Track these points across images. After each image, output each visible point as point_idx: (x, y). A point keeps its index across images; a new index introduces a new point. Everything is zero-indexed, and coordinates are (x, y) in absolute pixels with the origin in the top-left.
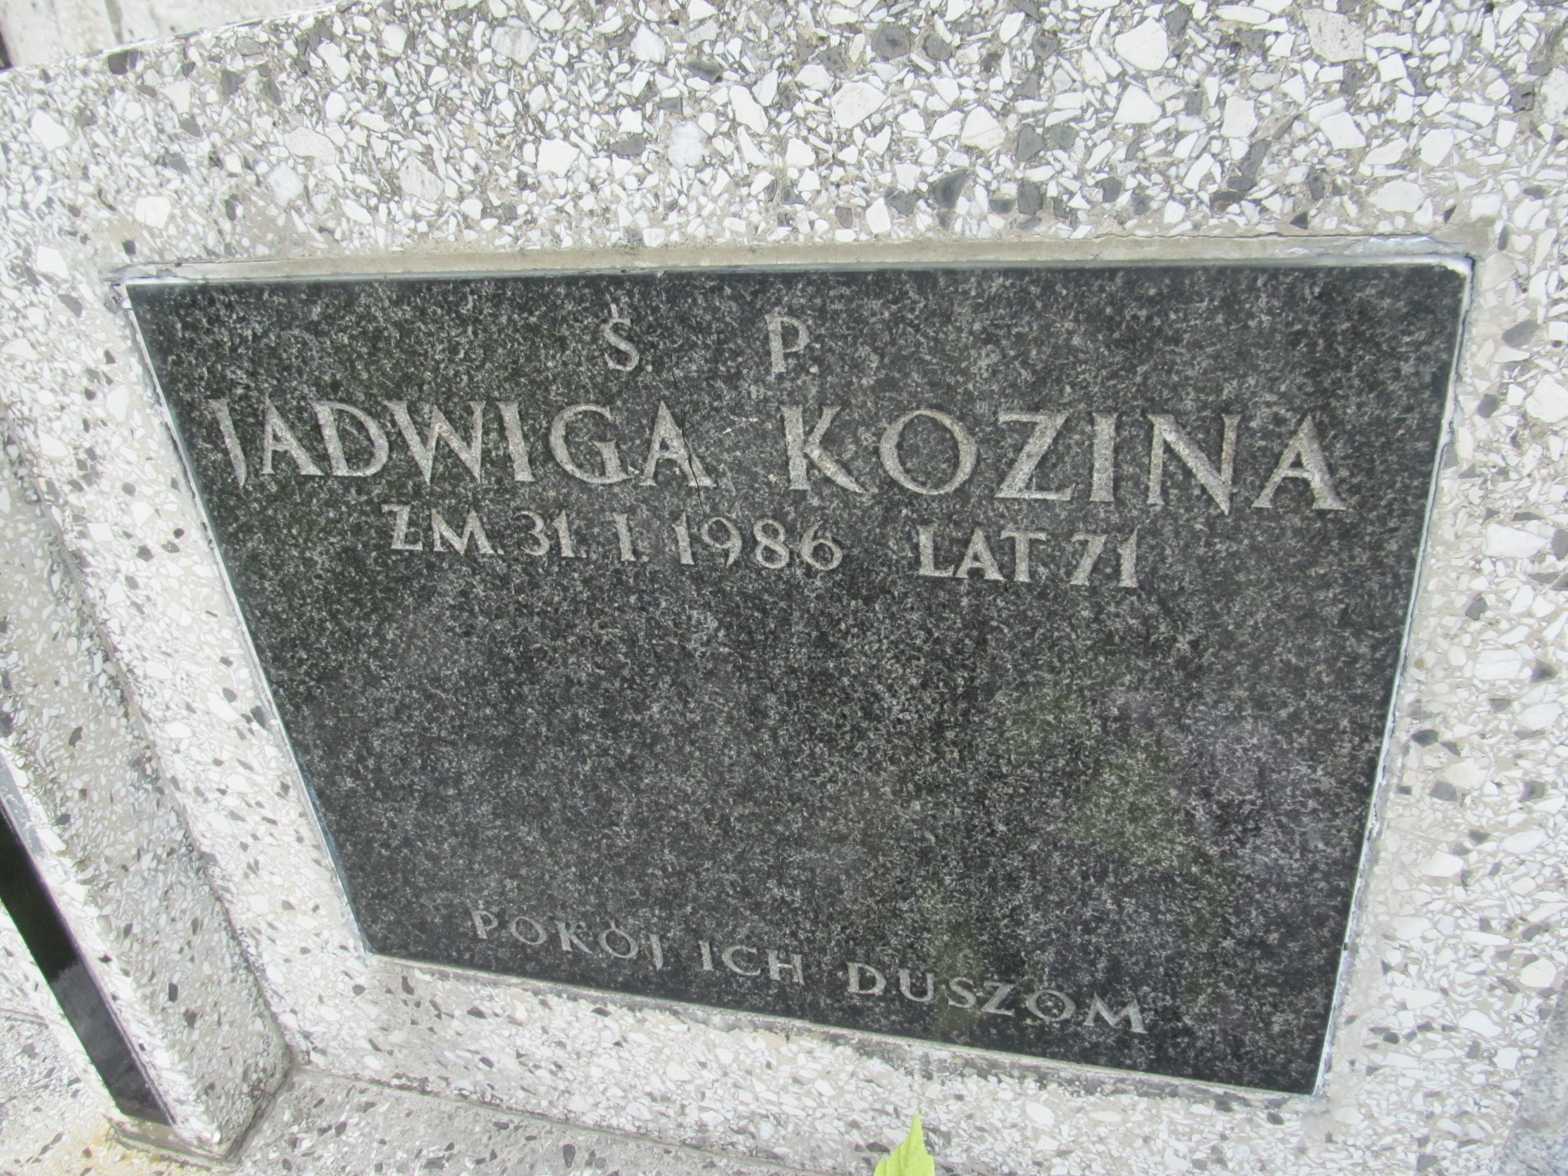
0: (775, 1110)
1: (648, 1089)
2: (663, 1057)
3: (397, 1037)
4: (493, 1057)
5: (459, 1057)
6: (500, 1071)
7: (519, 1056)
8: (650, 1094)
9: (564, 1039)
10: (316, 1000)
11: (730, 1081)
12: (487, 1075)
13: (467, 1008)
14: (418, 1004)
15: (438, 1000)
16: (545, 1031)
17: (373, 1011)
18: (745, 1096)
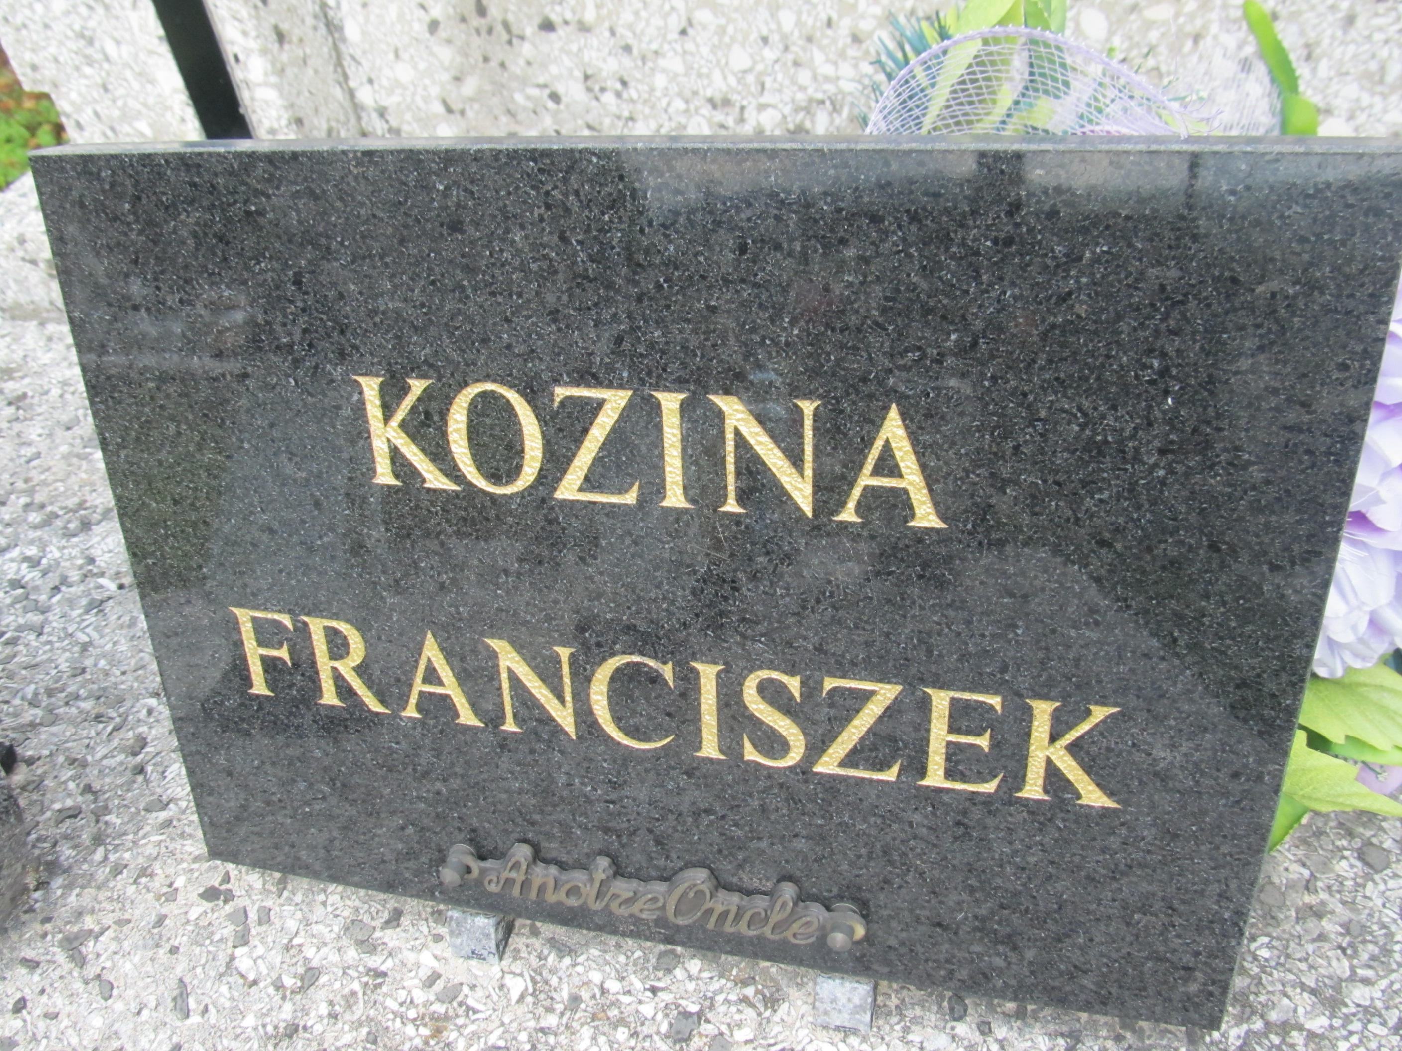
0: (831, 88)
1: (709, 93)
2: (727, 39)
3: (470, 86)
4: (560, 89)
5: (528, 98)
6: (567, 106)
7: (587, 77)
8: (711, 101)
9: (631, 41)
10: (391, 56)
11: (790, 57)
12: (555, 115)
13: (537, 21)
14: (490, 31)
15: (511, 18)
16: (613, 33)
17: (446, 54)
18: (804, 77)
